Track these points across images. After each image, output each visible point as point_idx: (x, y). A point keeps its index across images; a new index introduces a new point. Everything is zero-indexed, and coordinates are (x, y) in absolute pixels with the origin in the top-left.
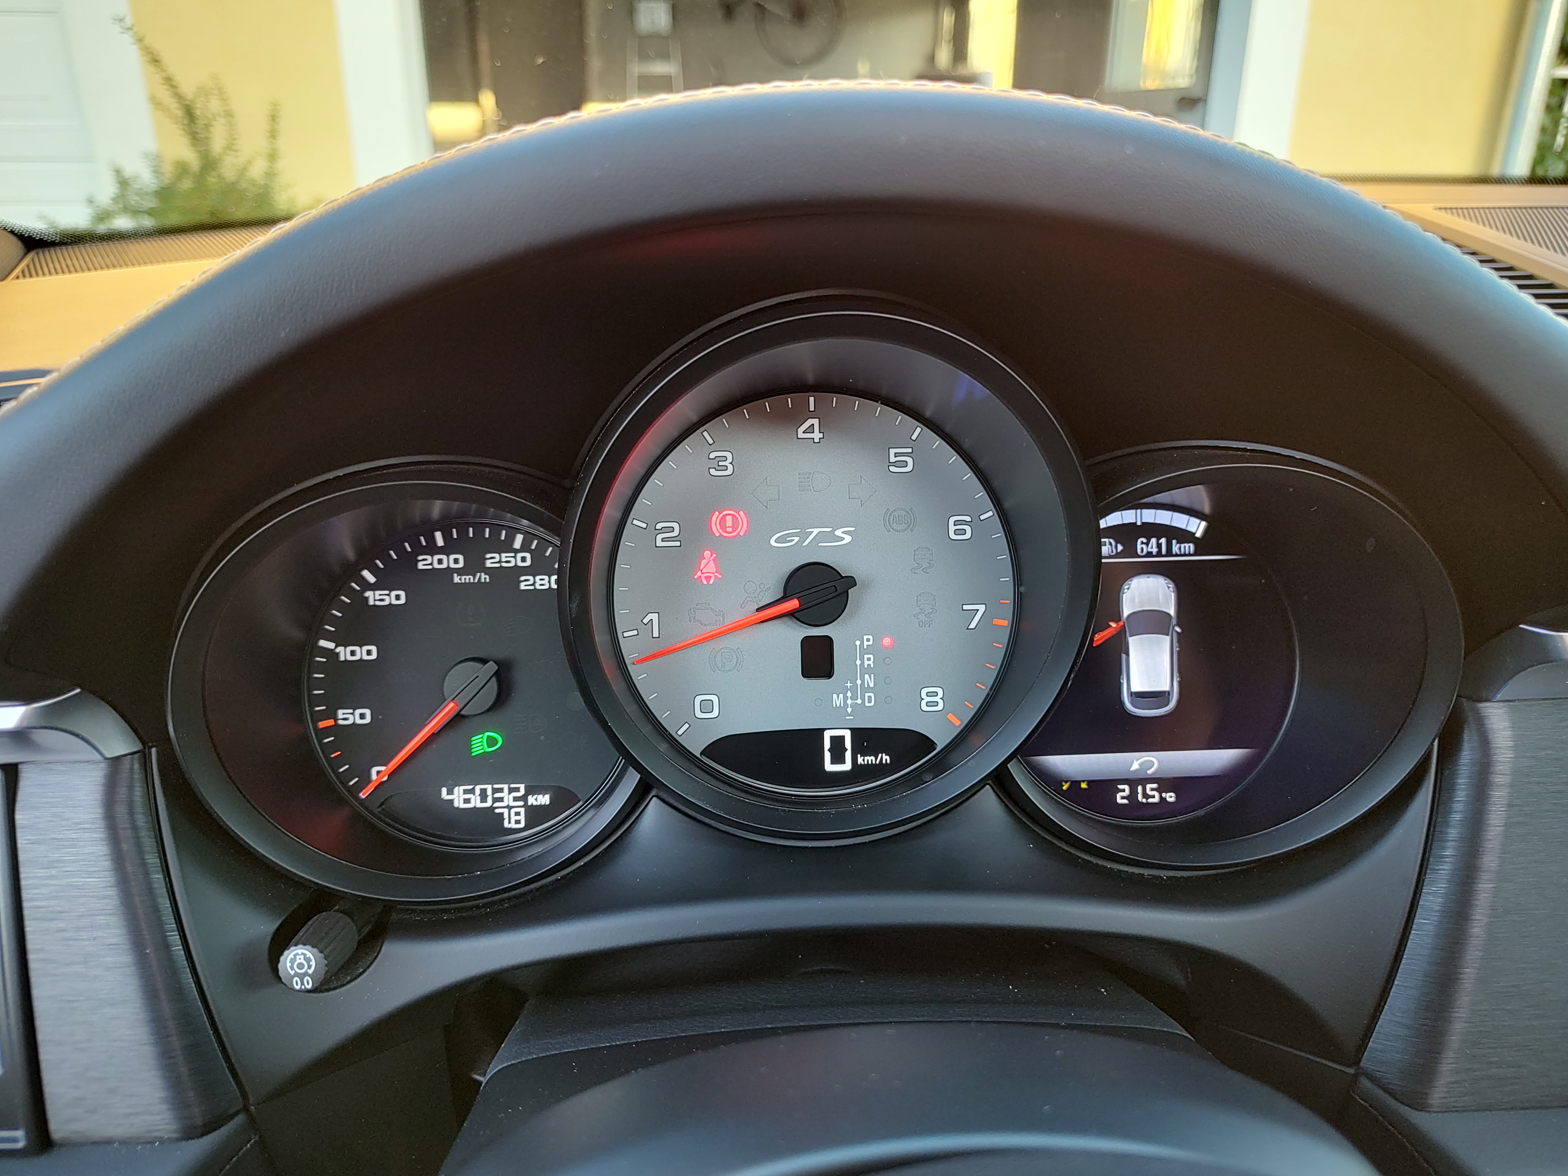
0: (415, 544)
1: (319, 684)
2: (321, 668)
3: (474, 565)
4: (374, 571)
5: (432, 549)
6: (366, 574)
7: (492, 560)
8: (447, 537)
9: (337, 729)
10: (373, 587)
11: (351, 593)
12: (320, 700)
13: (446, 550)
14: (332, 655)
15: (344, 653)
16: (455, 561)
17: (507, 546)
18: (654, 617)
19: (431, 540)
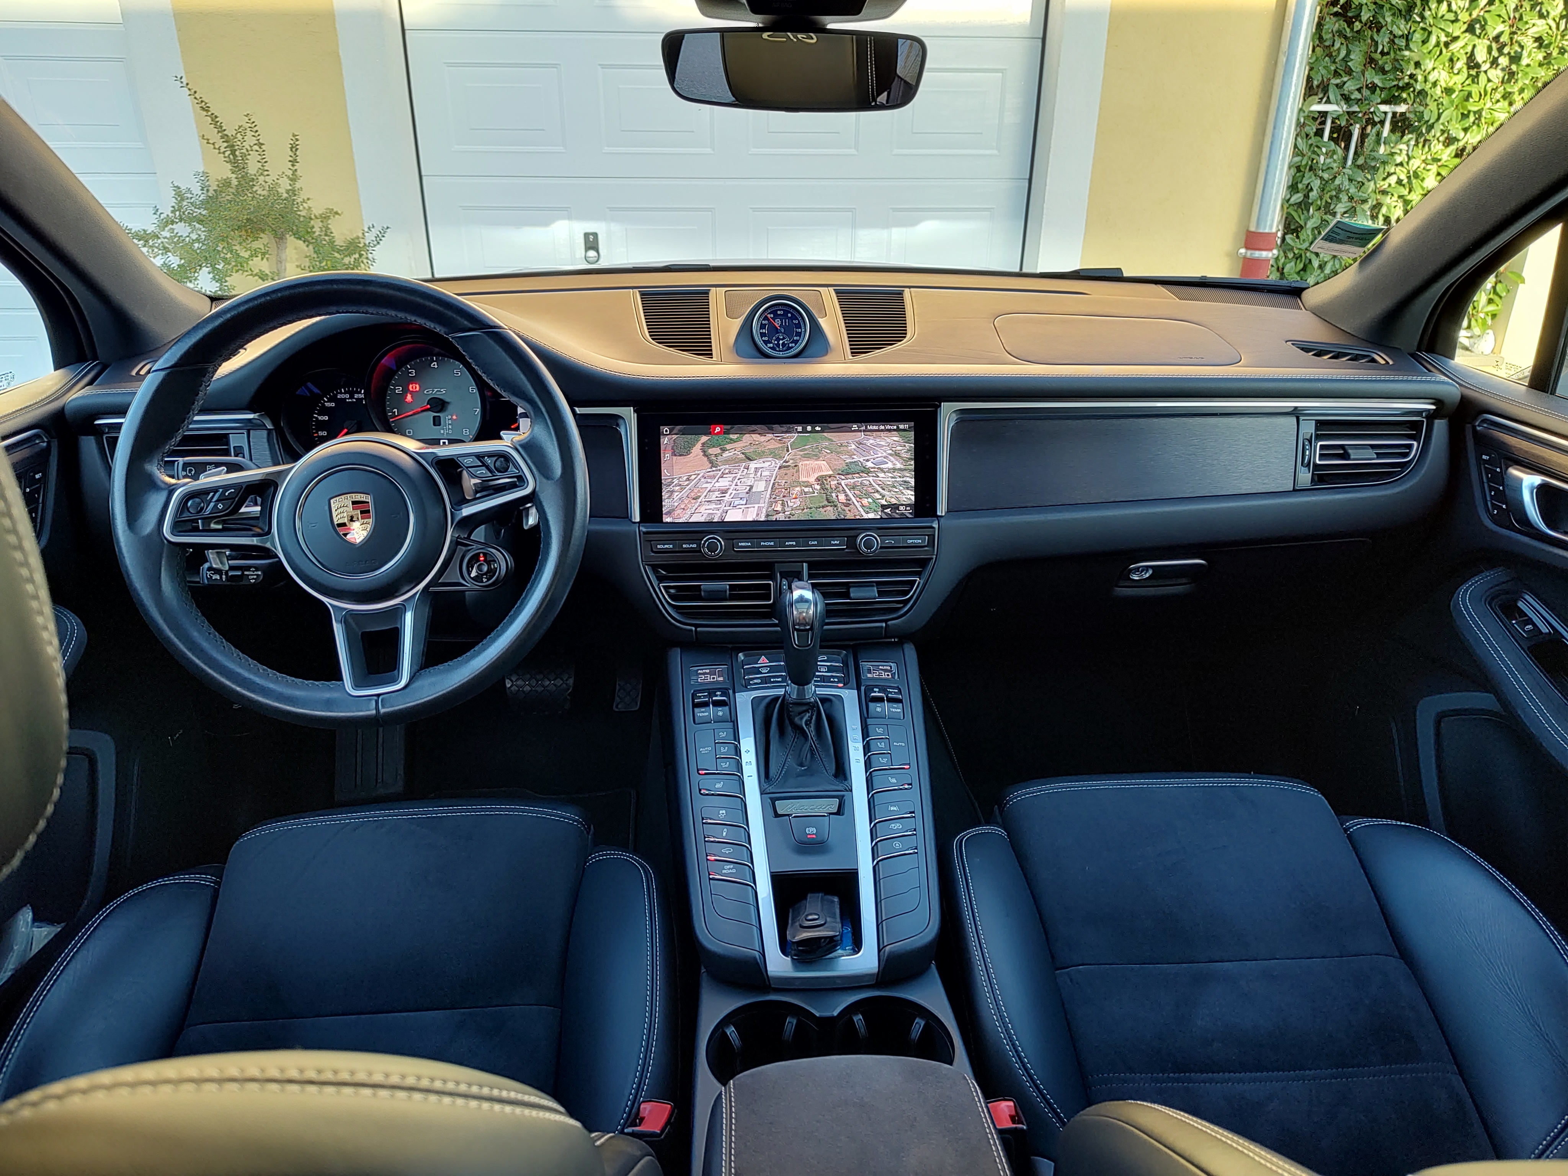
0: (337, 392)
1: (314, 425)
2: (314, 421)
3: (352, 397)
4: (327, 398)
5: (341, 393)
6: (325, 399)
7: (356, 396)
8: (345, 390)
9: (318, 436)
10: (327, 402)
11: (321, 403)
12: (314, 429)
13: (345, 393)
14: (317, 418)
15: (320, 418)
16: (348, 396)
17: (360, 393)
18: (396, 410)
19: (341, 391)
